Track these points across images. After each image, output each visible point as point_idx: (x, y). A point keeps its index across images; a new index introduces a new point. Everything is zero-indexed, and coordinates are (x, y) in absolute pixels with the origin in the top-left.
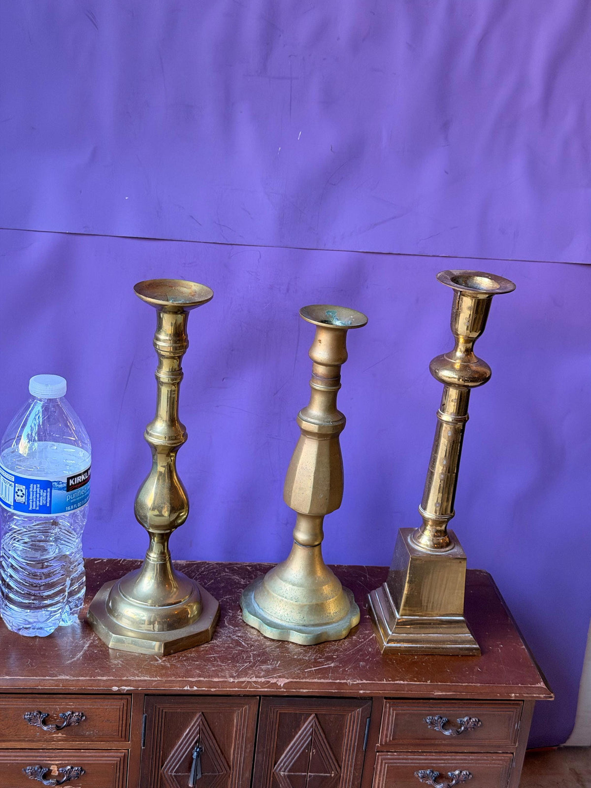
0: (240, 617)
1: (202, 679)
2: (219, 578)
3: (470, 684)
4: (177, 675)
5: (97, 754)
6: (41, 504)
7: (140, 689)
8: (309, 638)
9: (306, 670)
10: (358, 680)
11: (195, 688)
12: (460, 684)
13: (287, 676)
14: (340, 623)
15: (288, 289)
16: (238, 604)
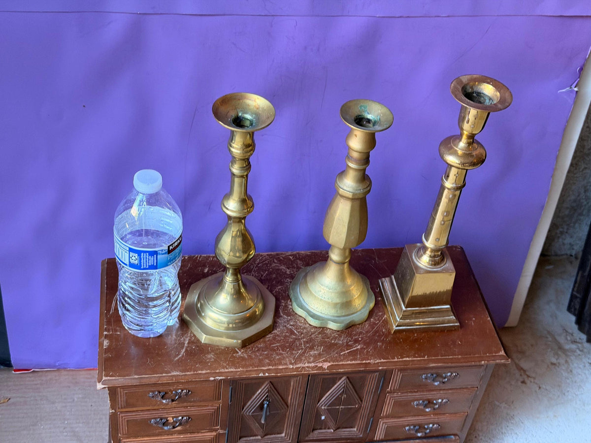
0: (290, 306)
1: (271, 367)
2: (271, 270)
3: (454, 357)
4: (252, 365)
5: (199, 409)
6: (150, 264)
7: (229, 378)
8: (341, 325)
9: (341, 354)
10: (378, 359)
11: (267, 374)
12: (448, 357)
13: (329, 359)
14: (362, 311)
15: (318, 50)
16: (288, 294)
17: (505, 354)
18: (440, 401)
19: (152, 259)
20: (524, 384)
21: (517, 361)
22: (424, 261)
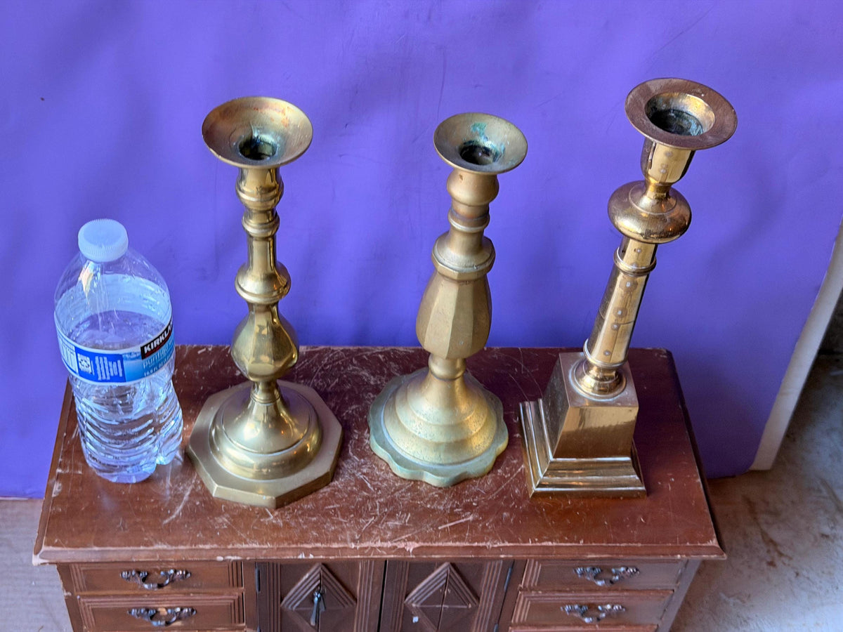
0: (366, 441)
1: (319, 545)
2: (345, 376)
3: (630, 544)
4: (289, 539)
5: (209, 598)
6: (112, 375)
7: (248, 558)
8: (445, 481)
9: (440, 528)
10: (499, 541)
11: (311, 556)
13: (417, 537)
14: (484, 456)
15: (429, 18)
16: (366, 419)
17: (717, 546)
18: (608, 607)
19: (115, 366)
20: (772, 568)
22: (586, 385)
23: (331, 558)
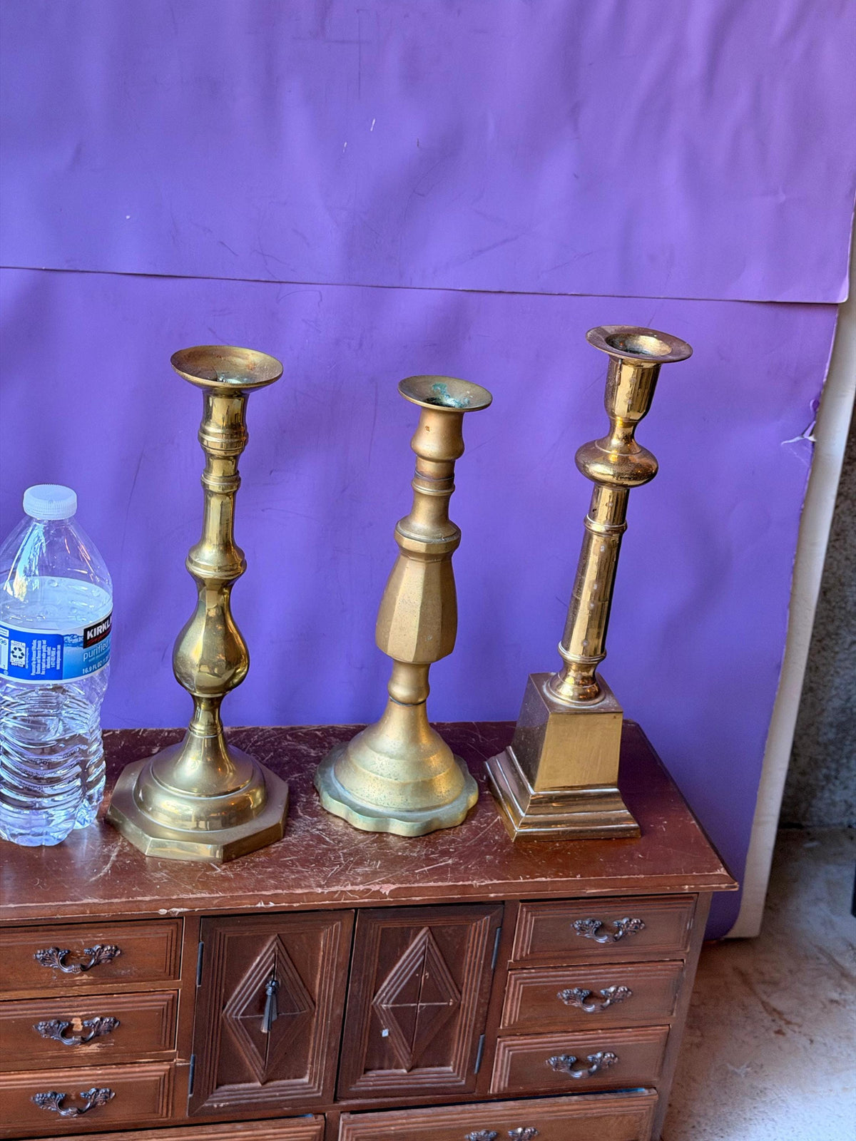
0: (317, 803)
1: (280, 891)
2: (280, 750)
3: (632, 876)
4: (245, 888)
5: (136, 999)
6: (49, 667)
7: (196, 910)
8: (416, 827)
9: (416, 871)
10: (486, 879)
11: (272, 904)
12: (619, 877)
13: (392, 880)
14: (456, 803)
15: (361, 345)
16: (313, 784)
17: (726, 874)
18: (612, 989)
19: (54, 653)
20: (781, 1036)
21: (764, 998)
22: (566, 692)
23: (295, 905)
